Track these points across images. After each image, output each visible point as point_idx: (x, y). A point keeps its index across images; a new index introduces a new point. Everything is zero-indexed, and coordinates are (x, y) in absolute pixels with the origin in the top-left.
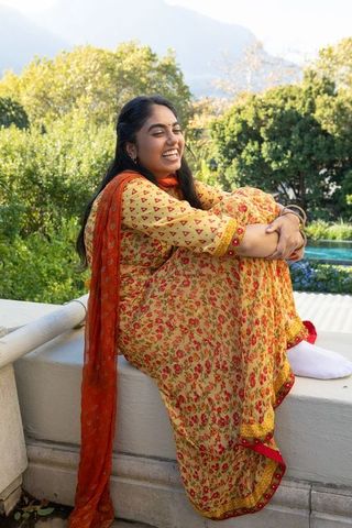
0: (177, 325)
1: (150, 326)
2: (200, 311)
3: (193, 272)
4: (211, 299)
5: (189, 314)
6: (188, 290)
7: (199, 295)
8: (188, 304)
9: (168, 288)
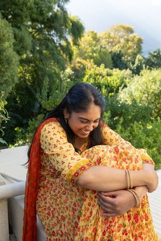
0: (56, 216)
1: (45, 209)
2: (67, 213)
3: (69, 187)
4: (73, 209)
5: (62, 212)
6: (64, 197)
7: (69, 203)
8: (63, 206)
9: (57, 191)
